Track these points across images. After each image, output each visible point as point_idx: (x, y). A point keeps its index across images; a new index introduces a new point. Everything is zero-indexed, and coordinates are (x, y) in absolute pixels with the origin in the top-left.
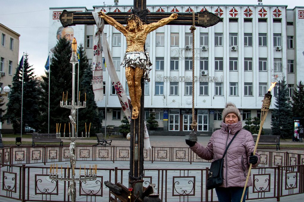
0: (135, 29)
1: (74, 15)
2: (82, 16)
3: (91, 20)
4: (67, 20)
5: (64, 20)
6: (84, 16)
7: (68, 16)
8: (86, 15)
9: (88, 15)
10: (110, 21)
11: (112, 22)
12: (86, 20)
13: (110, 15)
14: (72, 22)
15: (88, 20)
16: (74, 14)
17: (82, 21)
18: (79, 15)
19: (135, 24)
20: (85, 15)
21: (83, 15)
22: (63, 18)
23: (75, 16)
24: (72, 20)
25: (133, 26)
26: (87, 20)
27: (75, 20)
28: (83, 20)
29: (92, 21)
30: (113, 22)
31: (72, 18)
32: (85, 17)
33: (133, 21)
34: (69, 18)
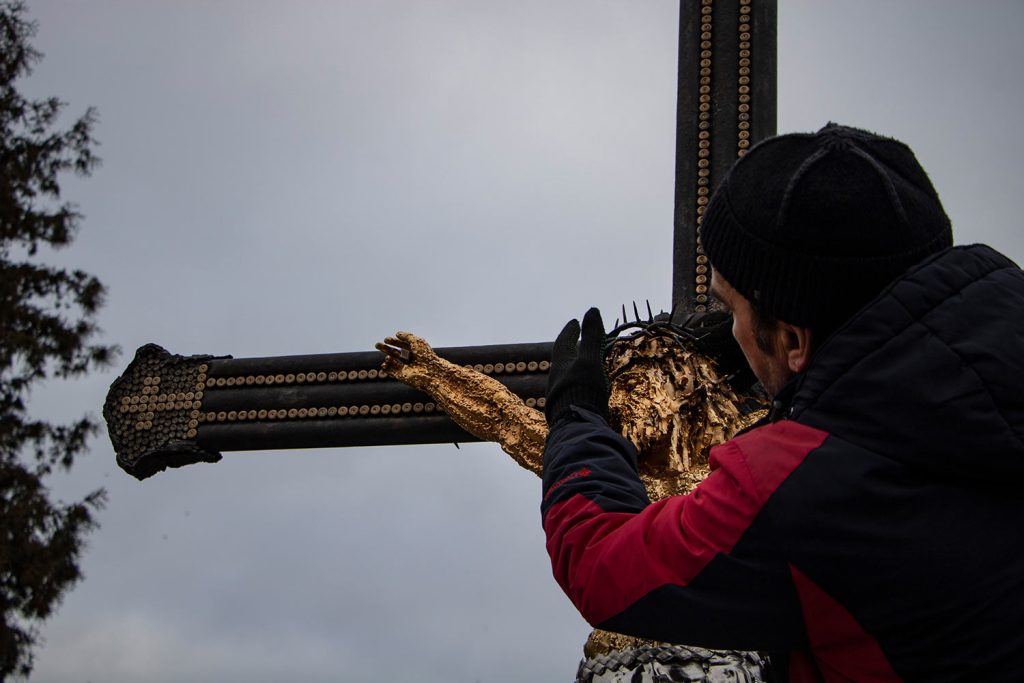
0: (667, 439)
1: (212, 382)
2: (270, 380)
3: (333, 411)
4: (160, 415)
5: (134, 416)
6: (284, 384)
7: (164, 388)
8: (301, 377)
9: (311, 377)
10: (468, 402)
11: (483, 409)
12: (292, 414)
13: (490, 368)
14: (192, 433)
15: (313, 412)
16: (209, 375)
17: (267, 420)
18: (250, 380)
19: (666, 401)
20: (290, 378)
21: (279, 379)
22: (129, 403)
23: (221, 382)
24: (195, 414)
25: (654, 414)
26: (303, 412)
27: (211, 417)
28: (273, 414)
29: (337, 416)
30: (492, 404)
31: (191, 399)
32: (290, 391)
33: (655, 375)
34: (170, 401)
